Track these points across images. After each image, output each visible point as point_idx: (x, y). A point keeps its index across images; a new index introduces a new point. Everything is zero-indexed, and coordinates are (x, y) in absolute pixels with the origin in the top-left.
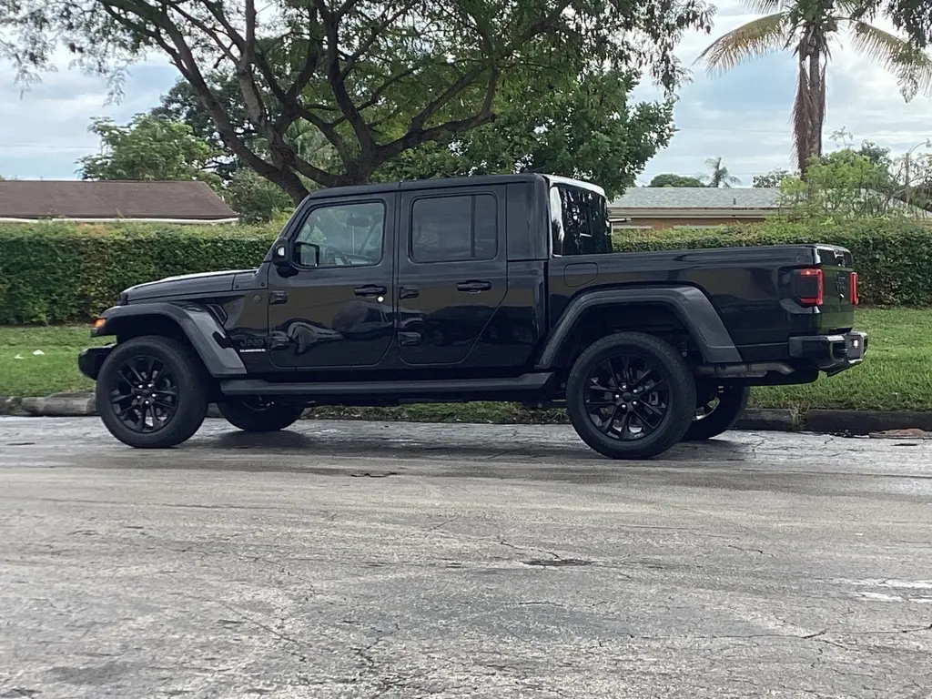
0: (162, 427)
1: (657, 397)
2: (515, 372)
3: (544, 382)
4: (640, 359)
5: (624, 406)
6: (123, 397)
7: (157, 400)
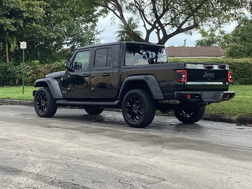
0: (45, 112)
3: (117, 103)
5: (134, 111)
6: (38, 103)
7: (45, 105)
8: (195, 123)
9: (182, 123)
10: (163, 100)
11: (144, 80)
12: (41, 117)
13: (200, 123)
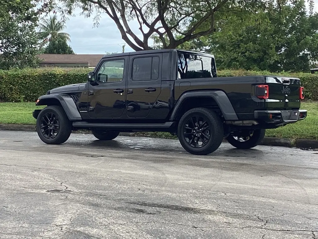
0: (55, 137)
1: (208, 132)
2: (163, 121)
3: (171, 125)
4: (202, 117)
5: (197, 135)
6: (44, 126)
7: (54, 128)
8: (251, 148)
9: (236, 148)
10: (234, 121)
11: (211, 97)
12: (48, 144)
13: (257, 148)
